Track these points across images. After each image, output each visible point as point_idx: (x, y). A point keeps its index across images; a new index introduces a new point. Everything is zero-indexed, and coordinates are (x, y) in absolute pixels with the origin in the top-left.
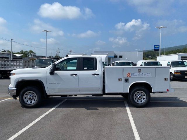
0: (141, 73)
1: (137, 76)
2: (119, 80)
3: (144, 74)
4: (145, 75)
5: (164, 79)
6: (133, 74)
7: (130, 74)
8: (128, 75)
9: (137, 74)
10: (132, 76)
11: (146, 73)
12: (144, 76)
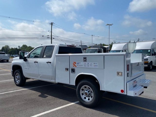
0: (87, 63)
1: (82, 65)
2: (67, 69)
3: (90, 63)
4: (91, 65)
5: (116, 73)
6: (78, 63)
7: (75, 63)
8: (74, 64)
9: (82, 63)
10: (77, 65)
11: (93, 63)
12: (90, 67)
